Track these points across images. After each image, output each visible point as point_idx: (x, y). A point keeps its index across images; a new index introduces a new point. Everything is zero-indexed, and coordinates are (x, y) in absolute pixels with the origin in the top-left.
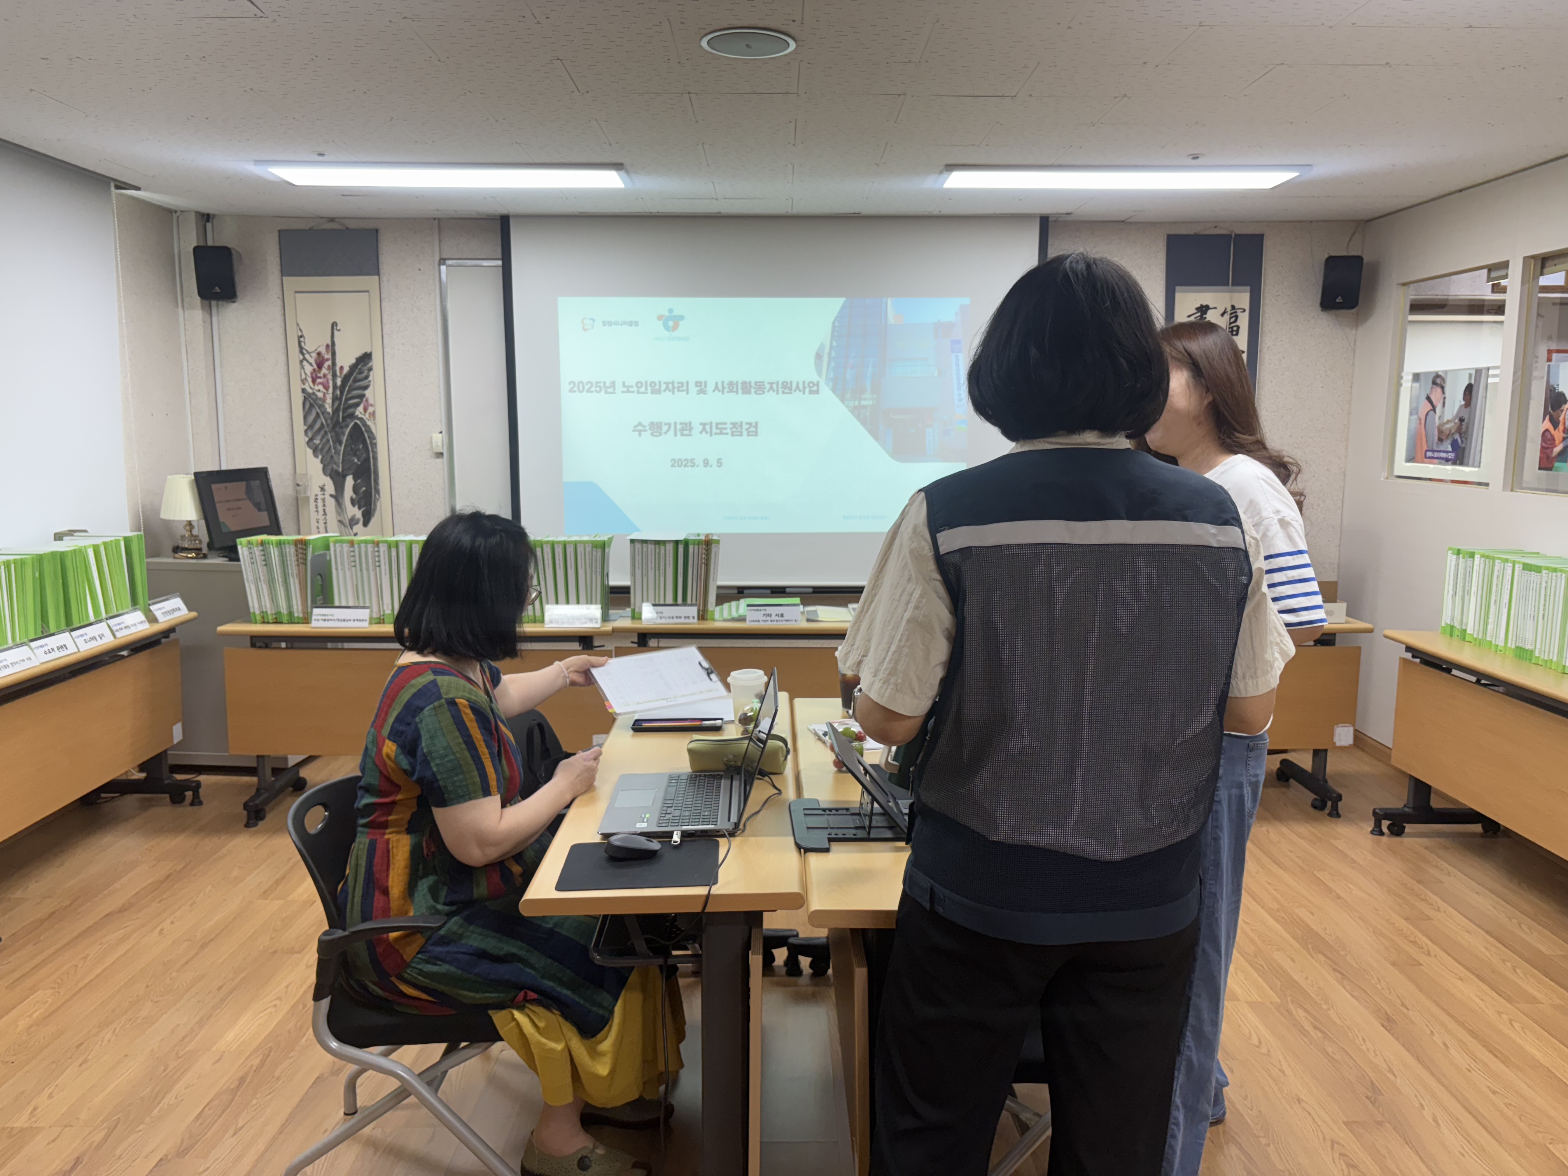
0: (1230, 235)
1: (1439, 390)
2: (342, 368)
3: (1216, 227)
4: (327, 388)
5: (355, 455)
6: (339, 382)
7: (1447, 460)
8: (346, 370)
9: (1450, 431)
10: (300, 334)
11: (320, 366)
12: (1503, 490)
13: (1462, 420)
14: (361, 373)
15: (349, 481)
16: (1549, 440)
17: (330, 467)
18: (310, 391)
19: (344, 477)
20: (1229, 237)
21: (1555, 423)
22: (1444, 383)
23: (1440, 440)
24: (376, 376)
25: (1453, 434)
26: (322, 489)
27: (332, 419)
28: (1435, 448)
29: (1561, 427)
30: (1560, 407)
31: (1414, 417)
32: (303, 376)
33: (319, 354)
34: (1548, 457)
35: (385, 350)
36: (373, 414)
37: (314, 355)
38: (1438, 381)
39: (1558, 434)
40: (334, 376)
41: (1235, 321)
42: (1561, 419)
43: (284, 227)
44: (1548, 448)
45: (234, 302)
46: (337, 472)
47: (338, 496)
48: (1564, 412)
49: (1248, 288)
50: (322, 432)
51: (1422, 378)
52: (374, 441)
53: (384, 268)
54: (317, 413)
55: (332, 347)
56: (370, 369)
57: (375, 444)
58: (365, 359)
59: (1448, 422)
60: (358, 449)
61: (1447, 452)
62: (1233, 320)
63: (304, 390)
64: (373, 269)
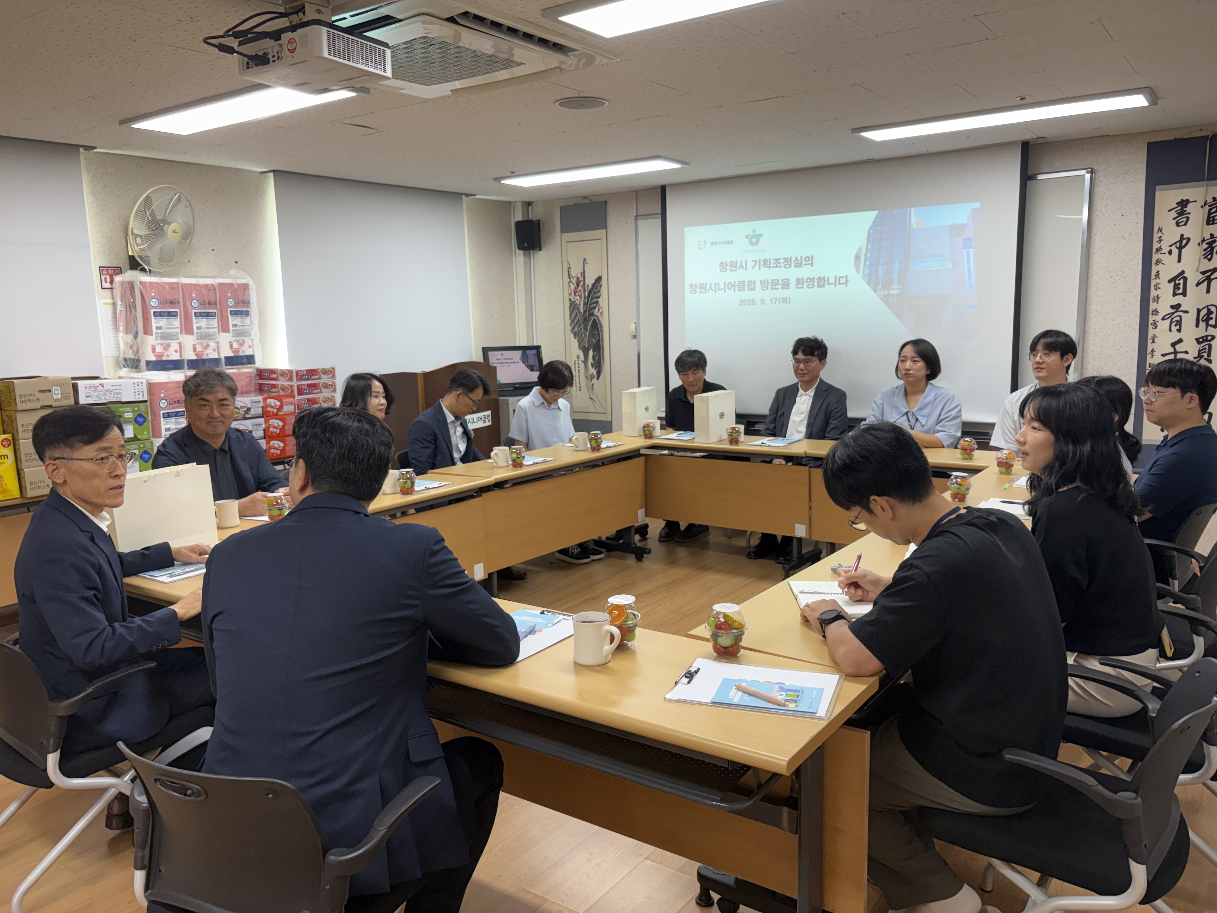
2: (588, 286)
3: (1201, 130)
4: (581, 298)
5: (594, 337)
6: (587, 295)
8: (590, 287)
10: (569, 266)
11: (578, 285)
14: (597, 288)
15: (591, 353)
17: (582, 344)
18: (573, 300)
19: (588, 350)
20: (1206, 138)
24: (604, 291)
26: (578, 357)
27: (583, 316)
32: (570, 291)
33: (578, 278)
35: (610, 274)
36: (602, 313)
37: (575, 279)
40: (584, 290)
43: (563, 204)
45: (540, 250)
46: (585, 347)
47: (585, 362)
50: (579, 324)
52: (603, 329)
53: (610, 224)
54: (576, 312)
55: (583, 273)
56: (601, 286)
57: (603, 331)
58: (599, 279)
60: (595, 334)
63: (570, 300)
64: (604, 225)
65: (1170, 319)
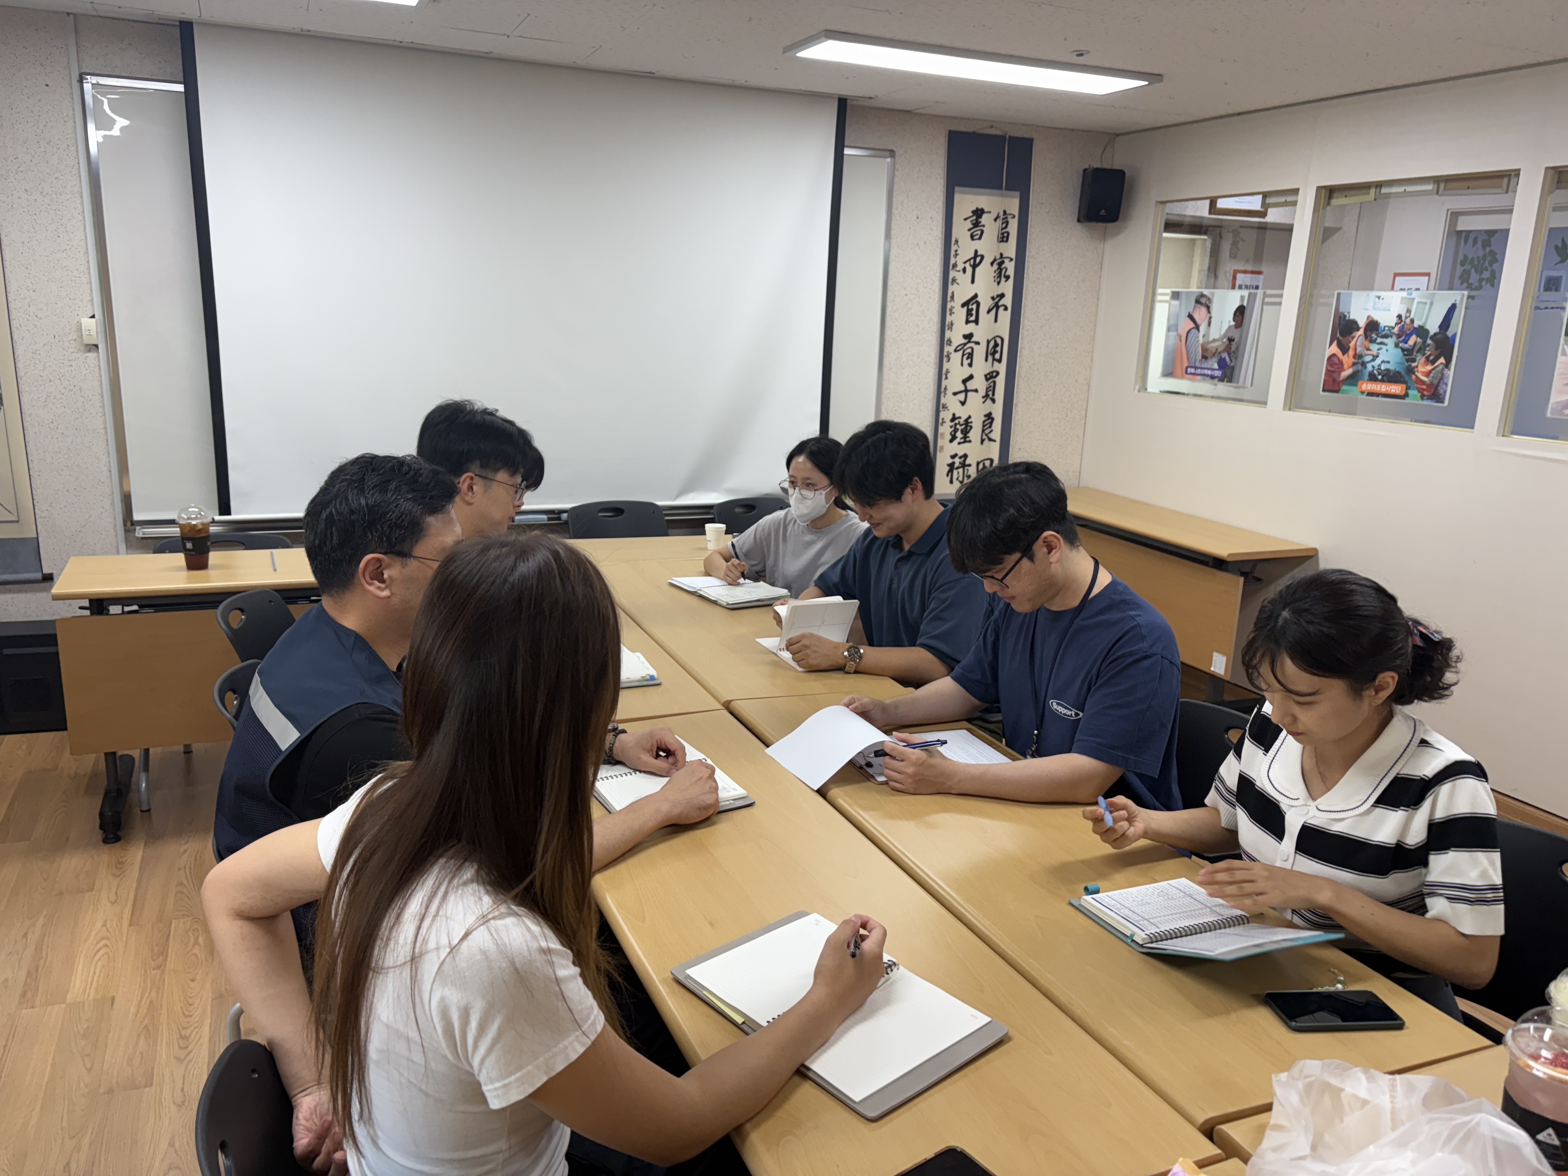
0: (1005, 137)
1: (1204, 310)
3: (992, 127)
7: (1213, 377)
9: (1217, 349)
12: (1284, 409)
13: (1231, 340)
16: (1336, 364)
20: (1003, 137)
21: (1344, 349)
22: (1210, 303)
23: (1205, 357)
25: (1220, 353)
28: (1198, 364)
29: (1351, 353)
30: (1351, 333)
31: (1173, 334)
34: (1334, 380)
38: (1203, 300)
39: (1347, 360)
41: (1006, 227)
42: (1352, 345)
44: (1334, 372)
48: (1355, 340)
49: (1018, 194)
51: (1183, 297)
59: (1214, 341)
61: (1213, 370)
62: (1004, 225)
65: (961, 351)
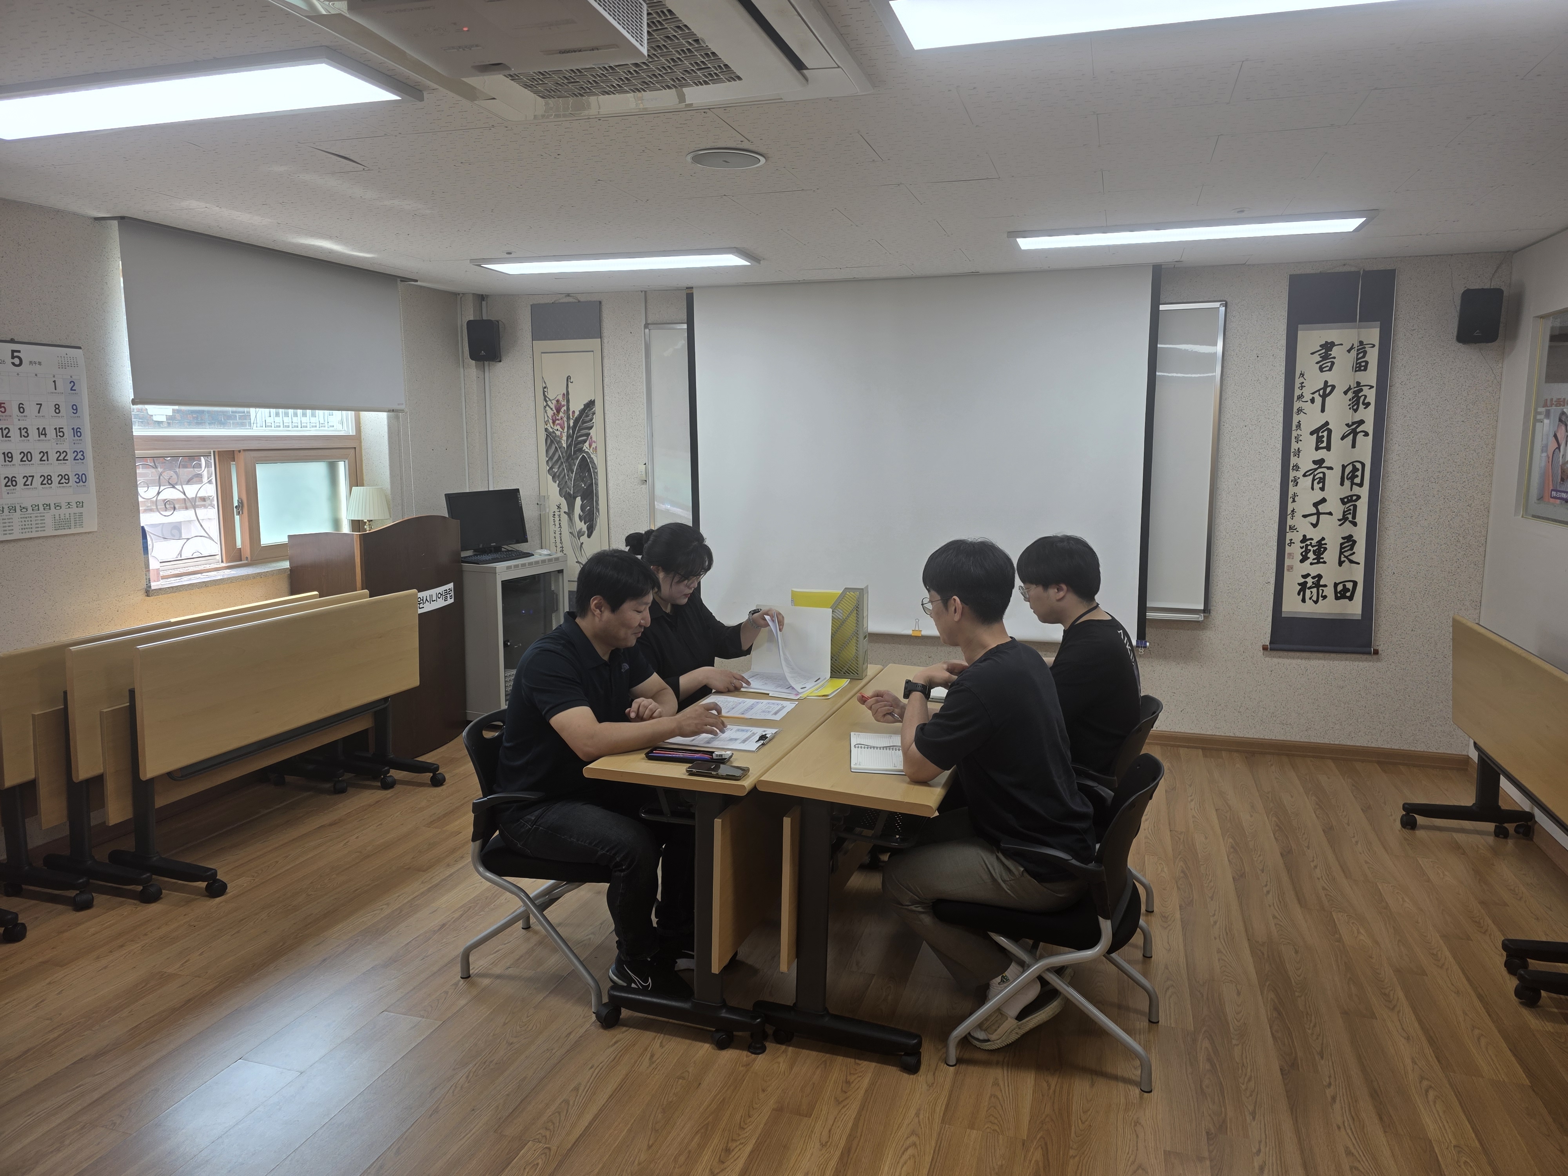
0: (1359, 272)
1: (1563, 428)
2: (574, 412)
3: (1344, 265)
4: (563, 428)
5: (582, 481)
6: (572, 424)
8: (577, 413)
10: (544, 386)
14: (587, 416)
15: (578, 501)
17: (565, 490)
18: (551, 430)
19: (575, 498)
20: (1356, 274)
23: (1563, 480)
24: (597, 420)
26: (559, 507)
27: (566, 452)
28: (1559, 487)
31: (1544, 454)
32: (546, 419)
33: (558, 401)
35: (606, 398)
36: (595, 449)
37: (554, 402)
38: (1563, 418)
40: (568, 418)
43: (535, 303)
45: (500, 361)
46: (569, 494)
47: (570, 513)
49: (1377, 323)
50: (560, 462)
52: (596, 471)
53: (606, 333)
54: (556, 447)
55: (567, 395)
56: (594, 413)
57: (597, 473)
58: (591, 404)
60: (585, 476)
62: (1361, 355)
63: (546, 430)
64: (597, 333)
65: (1312, 475)
